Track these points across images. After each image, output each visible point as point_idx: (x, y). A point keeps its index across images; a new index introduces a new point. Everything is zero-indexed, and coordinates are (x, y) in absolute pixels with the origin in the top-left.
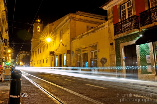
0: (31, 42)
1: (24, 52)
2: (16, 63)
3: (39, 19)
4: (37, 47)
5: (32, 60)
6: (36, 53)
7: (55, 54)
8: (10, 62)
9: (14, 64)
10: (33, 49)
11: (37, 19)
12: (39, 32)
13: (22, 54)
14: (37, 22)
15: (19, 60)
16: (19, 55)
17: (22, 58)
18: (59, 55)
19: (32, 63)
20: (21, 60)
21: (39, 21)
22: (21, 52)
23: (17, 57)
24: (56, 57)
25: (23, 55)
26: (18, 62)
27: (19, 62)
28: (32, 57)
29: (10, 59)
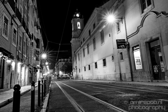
0: (71, 43)
1: (62, 60)
2: (56, 73)
3: (78, 12)
4: (81, 48)
5: (75, 67)
6: (80, 56)
7: (129, 44)
8: (49, 73)
9: (53, 74)
10: (75, 52)
11: (76, 13)
12: (79, 29)
13: (60, 62)
14: (76, 17)
15: (58, 69)
16: (57, 64)
17: (61, 67)
18: (146, 43)
19: (75, 71)
20: (60, 69)
21: (78, 15)
22: (60, 60)
23: (56, 67)
24: (133, 50)
25: (62, 63)
26: (57, 72)
27: (59, 72)
28: (75, 63)
29: (48, 68)
